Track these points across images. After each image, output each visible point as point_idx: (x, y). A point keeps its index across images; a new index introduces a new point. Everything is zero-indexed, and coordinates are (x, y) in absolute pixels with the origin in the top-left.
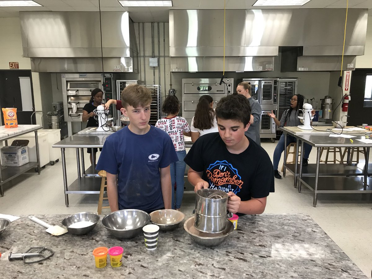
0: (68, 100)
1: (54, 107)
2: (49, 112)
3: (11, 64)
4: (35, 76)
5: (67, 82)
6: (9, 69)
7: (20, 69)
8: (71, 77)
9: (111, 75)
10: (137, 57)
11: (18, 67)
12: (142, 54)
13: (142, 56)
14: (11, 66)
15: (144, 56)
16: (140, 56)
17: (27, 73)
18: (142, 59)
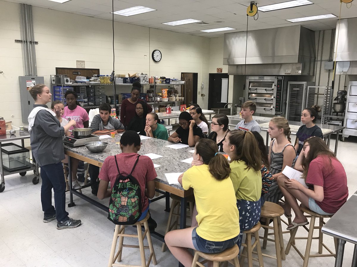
0: (249, 96)
1: (240, 101)
2: (236, 105)
3: (218, 69)
4: (231, 77)
5: (250, 82)
6: (216, 73)
7: (222, 73)
8: (253, 79)
9: (283, 77)
10: (315, 61)
11: (222, 72)
12: (319, 59)
13: (319, 61)
14: (218, 71)
15: (321, 61)
16: (317, 61)
17: (226, 76)
18: (319, 63)
